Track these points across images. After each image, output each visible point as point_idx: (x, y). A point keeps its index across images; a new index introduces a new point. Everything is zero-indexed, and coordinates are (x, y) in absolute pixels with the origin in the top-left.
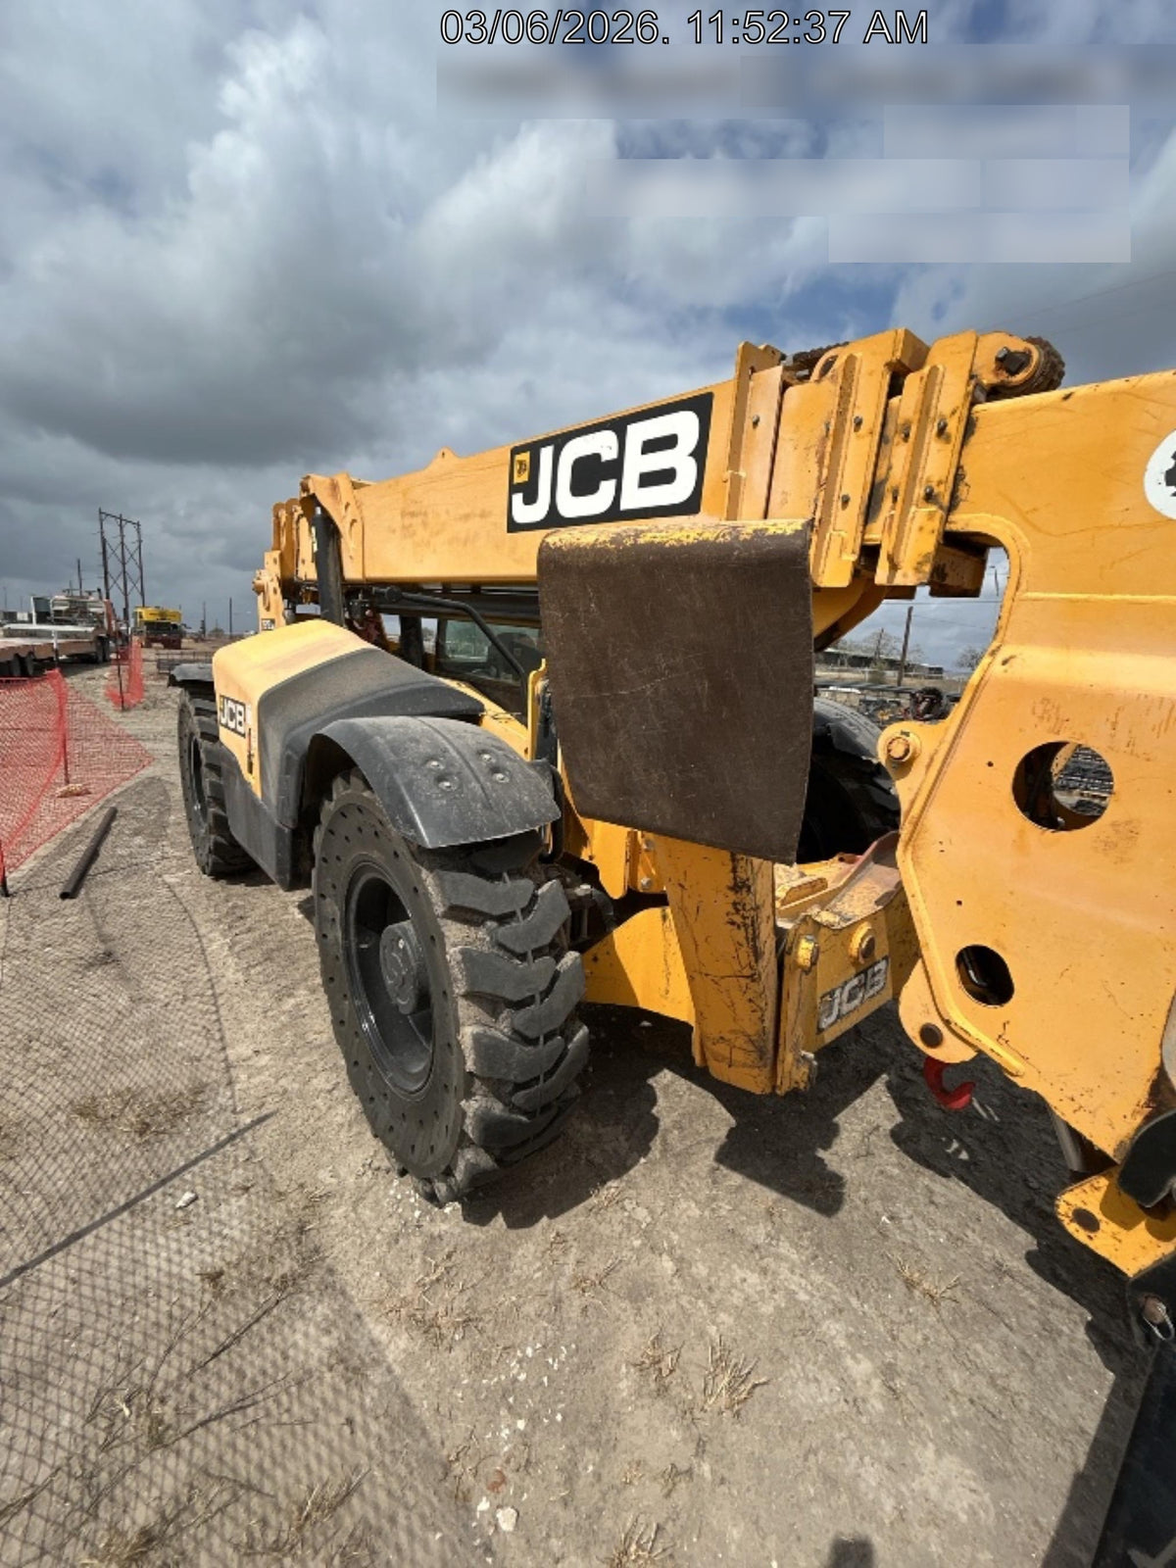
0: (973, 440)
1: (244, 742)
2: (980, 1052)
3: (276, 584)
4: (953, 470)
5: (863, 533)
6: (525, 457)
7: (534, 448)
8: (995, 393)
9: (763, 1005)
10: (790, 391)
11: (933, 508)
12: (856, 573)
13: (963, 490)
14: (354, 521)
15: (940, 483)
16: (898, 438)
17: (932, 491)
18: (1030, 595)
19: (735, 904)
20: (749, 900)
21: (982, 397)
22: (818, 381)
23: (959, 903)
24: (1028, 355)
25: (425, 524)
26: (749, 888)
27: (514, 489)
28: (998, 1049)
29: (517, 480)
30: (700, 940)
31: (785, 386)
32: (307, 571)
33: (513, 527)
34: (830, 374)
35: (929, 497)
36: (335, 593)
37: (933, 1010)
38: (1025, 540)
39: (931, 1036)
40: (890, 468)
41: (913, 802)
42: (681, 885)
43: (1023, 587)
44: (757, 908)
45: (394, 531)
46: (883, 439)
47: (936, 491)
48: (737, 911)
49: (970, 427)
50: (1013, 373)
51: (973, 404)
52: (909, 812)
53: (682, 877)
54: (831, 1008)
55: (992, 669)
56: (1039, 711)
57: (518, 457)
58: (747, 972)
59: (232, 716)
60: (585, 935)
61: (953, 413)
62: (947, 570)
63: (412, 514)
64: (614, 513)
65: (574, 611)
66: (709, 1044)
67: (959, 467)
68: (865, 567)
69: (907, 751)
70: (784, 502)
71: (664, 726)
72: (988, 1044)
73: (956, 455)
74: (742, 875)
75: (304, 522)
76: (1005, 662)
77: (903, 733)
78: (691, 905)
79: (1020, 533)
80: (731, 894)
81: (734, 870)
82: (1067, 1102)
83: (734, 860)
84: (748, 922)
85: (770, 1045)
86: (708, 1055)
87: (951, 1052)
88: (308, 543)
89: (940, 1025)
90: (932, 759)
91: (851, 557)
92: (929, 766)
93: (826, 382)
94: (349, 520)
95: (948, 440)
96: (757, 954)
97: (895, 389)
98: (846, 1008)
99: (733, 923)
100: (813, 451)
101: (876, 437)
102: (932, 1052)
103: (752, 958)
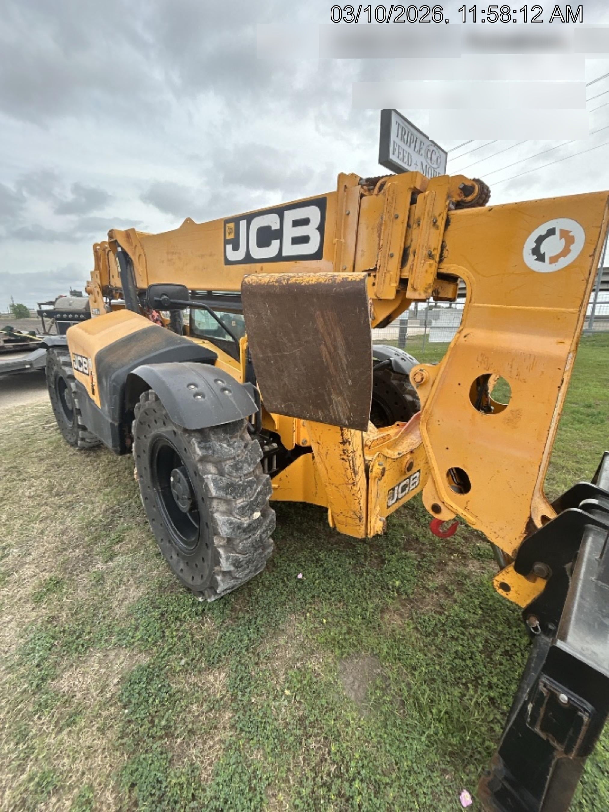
0: (449, 228)
1: (89, 378)
2: (457, 515)
3: (98, 289)
4: (441, 243)
5: (401, 272)
6: (232, 225)
7: (236, 220)
8: (459, 205)
9: (359, 496)
10: (364, 198)
11: (432, 261)
12: (398, 292)
13: (445, 253)
14: (140, 255)
15: (435, 249)
16: (415, 226)
17: (431, 253)
18: (475, 304)
19: (344, 450)
20: (350, 448)
21: (452, 207)
22: (377, 195)
23: (447, 448)
24: (473, 188)
25: (180, 258)
26: (349, 442)
27: (227, 242)
28: (465, 513)
29: (228, 238)
30: (329, 468)
31: (362, 196)
32: (117, 282)
33: (228, 262)
34: (382, 191)
35: (430, 256)
36: (133, 295)
37: (437, 498)
38: (473, 278)
39: (436, 509)
40: (412, 241)
41: (426, 402)
42: (318, 443)
43: (473, 300)
44: (354, 452)
45: (163, 262)
46: (409, 226)
47: (433, 253)
48: (345, 453)
49: (447, 223)
50: (467, 196)
51: (449, 210)
52: (424, 407)
53: (318, 439)
54: (393, 496)
55: (460, 339)
56: (480, 359)
57: (228, 225)
58: (351, 481)
59: (81, 364)
60: (275, 468)
61: (440, 215)
62: (440, 290)
63: (173, 253)
64: (279, 258)
65: (259, 314)
66: (336, 516)
67: (443, 242)
68: (402, 289)
69: (422, 379)
70: (363, 255)
71: (305, 369)
72: (461, 511)
73: (442, 236)
74: (346, 437)
75: (111, 254)
76: (465, 337)
77: (420, 370)
78: (323, 452)
79: (471, 275)
80: (341, 446)
81: (342, 435)
82: (493, 533)
83: (342, 430)
84: (350, 458)
85: (364, 515)
86: (336, 522)
87: (446, 516)
88: (115, 267)
89: (440, 504)
90: (434, 382)
91: (395, 285)
92: (432, 386)
93: (381, 195)
94: (137, 254)
95: (438, 228)
96: (355, 473)
97: (413, 201)
98: (400, 496)
99: (343, 459)
100: (376, 230)
101: (405, 225)
102: (437, 516)
103: (353, 475)
